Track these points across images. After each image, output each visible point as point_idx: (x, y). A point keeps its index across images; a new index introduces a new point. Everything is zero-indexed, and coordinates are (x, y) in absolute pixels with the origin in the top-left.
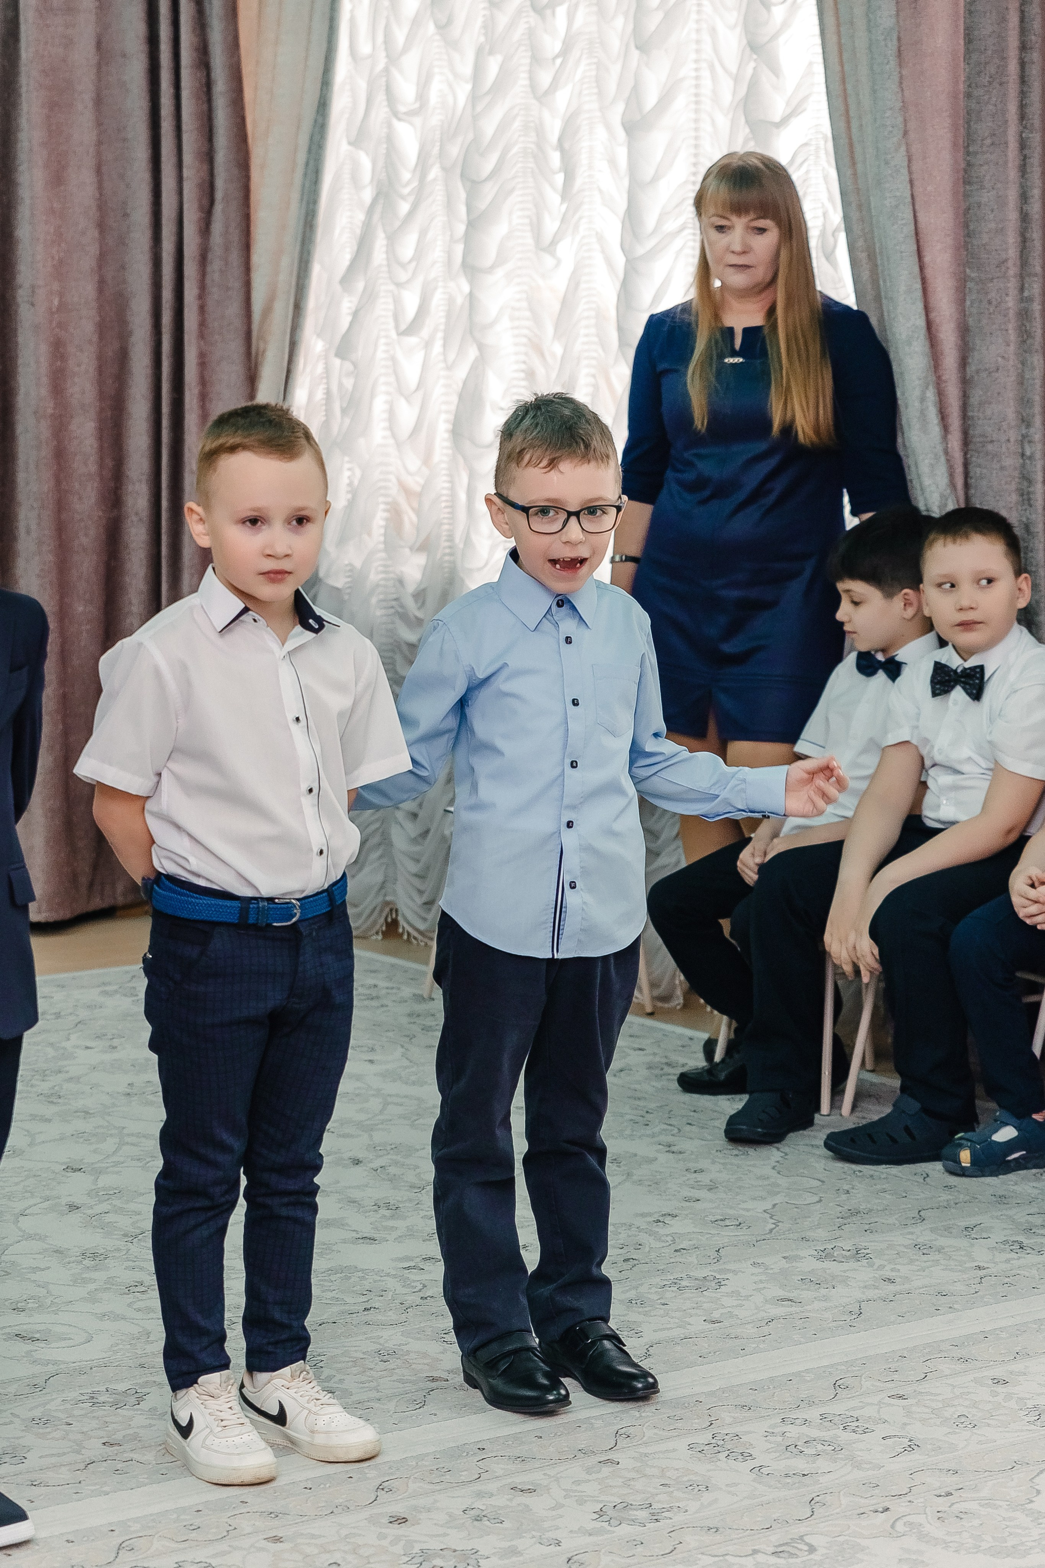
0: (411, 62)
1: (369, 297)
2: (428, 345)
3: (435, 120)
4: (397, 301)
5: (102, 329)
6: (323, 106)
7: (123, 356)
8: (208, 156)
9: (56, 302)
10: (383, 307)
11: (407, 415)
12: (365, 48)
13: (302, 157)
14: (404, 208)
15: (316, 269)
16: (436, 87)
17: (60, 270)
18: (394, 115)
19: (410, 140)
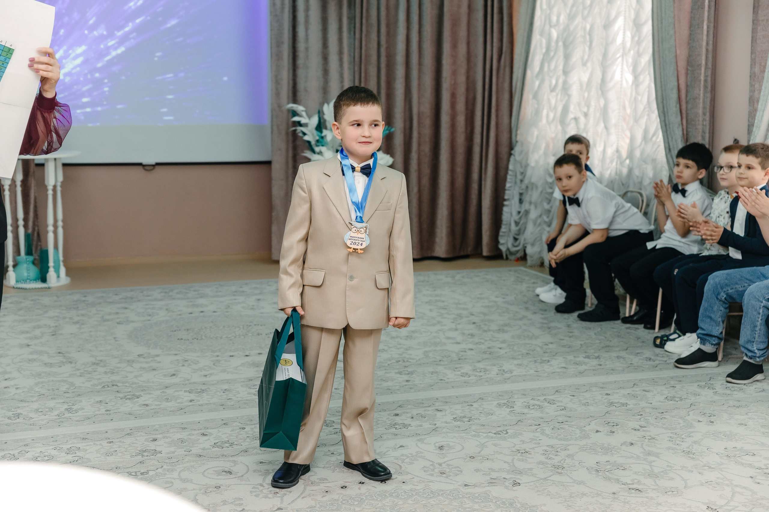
0: (555, 10)
2: (557, 95)
3: (561, 27)
4: (551, 82)
5: (468, 90)
6: (531, 24)
7: (474, 98)
8: (501, 40)
9: (453, 82)
10: (546, 84)
11: (551, 115)
12: (545, 7)
13: (525, 39)
14: (552, 54)
15: (529, 73)
16: (561, 18)
17: (454, 73)
18: (551, 26)
19: (554, 34)
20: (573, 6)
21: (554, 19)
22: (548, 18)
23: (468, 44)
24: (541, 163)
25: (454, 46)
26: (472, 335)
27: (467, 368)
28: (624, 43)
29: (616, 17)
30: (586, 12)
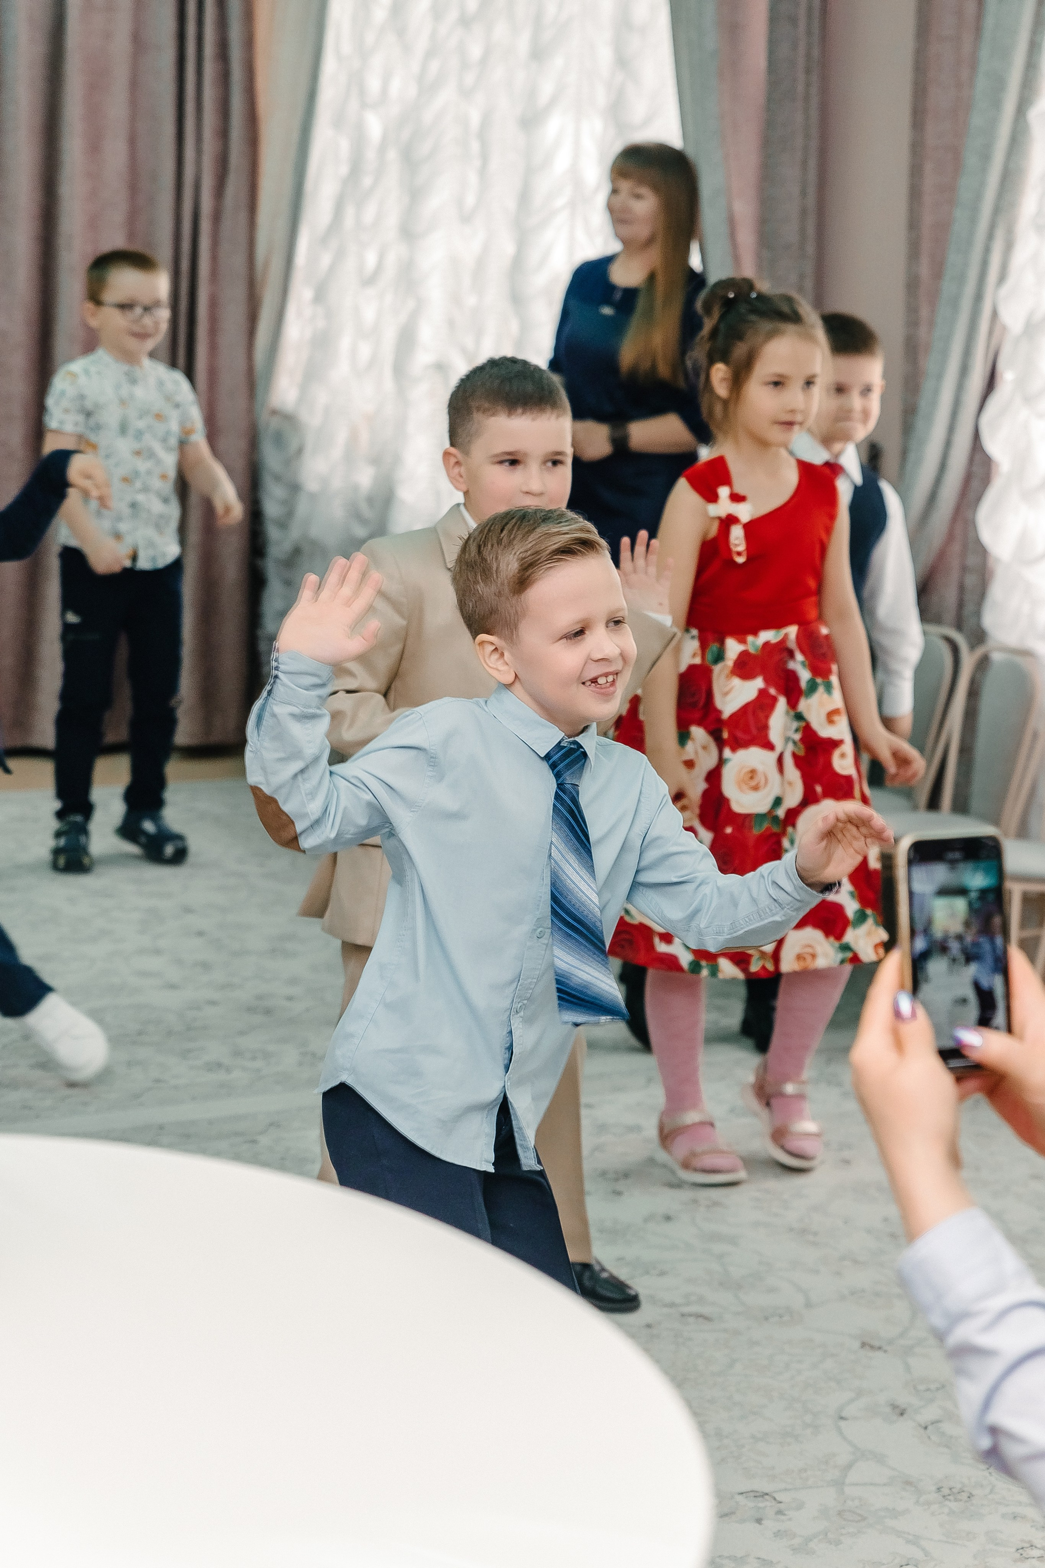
0: (377, 62)
1: (340, 255)
2: (382, 296)
3: (396, 110)
4: (362, 260)
6: (312, 93)
8: (224, 133)
10: (351, 264)
11: (366, 351)
12: (348, 50)
14: (367, 181)
16: (396, 85)
17: (93, 223)
18: (364, 105)
19: (374, 126)
20: (430, 54)
21: (374, 84)
22: (357, 81)
23: (132, 141)
24: (337, 483)
25: (94, 147)
26: (206, 966)
27: (216, 1051)
28: (574, 173)
29: (553, 101)
30: (470, 79)
